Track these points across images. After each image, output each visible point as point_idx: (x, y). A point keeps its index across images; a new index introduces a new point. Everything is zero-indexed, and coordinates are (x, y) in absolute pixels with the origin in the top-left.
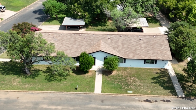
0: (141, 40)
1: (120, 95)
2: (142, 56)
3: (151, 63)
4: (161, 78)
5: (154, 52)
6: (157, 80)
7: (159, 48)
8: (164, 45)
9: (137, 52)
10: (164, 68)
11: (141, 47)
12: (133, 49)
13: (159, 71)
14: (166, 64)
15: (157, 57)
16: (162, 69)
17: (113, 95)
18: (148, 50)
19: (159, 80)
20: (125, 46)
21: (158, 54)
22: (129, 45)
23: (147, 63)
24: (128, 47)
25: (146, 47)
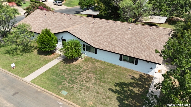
0: (130, 30)
1: (47, 93)
2: (117, 48)
3: (129, 62)
4: (132, 86)
5: (138, 47)
6: (123, 88)
7: (149, 44)
8: (160, 40)
9: (115, 43)
10: (148, 74)
11: (124, 38)
12: (113, 38)
13: (137, 77)
14: (151, 68)
15: (139, 54)
16: (144, 75)
17: (39, 90)
18: (131, 43)
19: (125, 89)
20: (104, 34)
21: (143, 50)
22: (111, 33)
23: (124, 60)
24: (107, 35)
25: (131, 38)
